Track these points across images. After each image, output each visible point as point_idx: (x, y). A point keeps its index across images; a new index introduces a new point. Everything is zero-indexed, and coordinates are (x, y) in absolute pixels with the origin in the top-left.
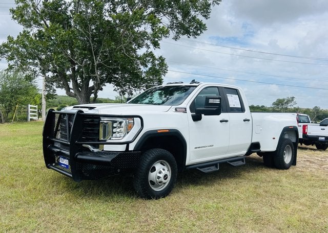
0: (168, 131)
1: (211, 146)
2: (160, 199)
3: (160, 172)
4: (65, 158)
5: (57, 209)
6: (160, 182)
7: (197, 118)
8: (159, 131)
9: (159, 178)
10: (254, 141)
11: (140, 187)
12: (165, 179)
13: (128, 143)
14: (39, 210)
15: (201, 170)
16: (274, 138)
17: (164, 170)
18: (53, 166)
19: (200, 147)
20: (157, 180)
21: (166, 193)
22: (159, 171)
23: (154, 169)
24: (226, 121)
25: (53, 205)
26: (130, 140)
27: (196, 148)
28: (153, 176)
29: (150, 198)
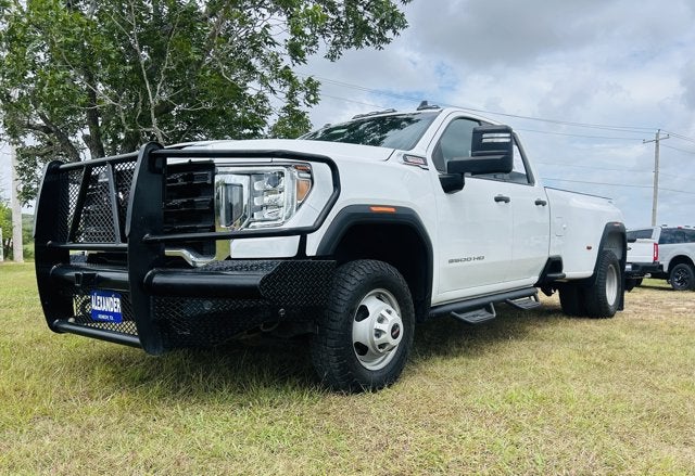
0: (393, 210)
1: (479, 258)
2: (383, 391)
3: (381, 320)
4: (107, 294)
5: (100, 437)
6: (382, 346)
7: (452, 184)
8: (374, 209)
9: (379, 333)
10: (553, 253)
11: (335, 359)
12: (395, 337)
13: (303, 233)
14: (42, 445)
15: (463, 317)
16: (589, 248)
17: (389, 312)
18: (71, 324)
19: (457, 261)
20: (375, 339)
21: (391, 376)
22: (377, 316)
23: (364, 313)
24: (507, 200)
25: (84, 426)
26: (310, 224)
27: (451, 261)
28: (362, 330)
29: (358, 390)
